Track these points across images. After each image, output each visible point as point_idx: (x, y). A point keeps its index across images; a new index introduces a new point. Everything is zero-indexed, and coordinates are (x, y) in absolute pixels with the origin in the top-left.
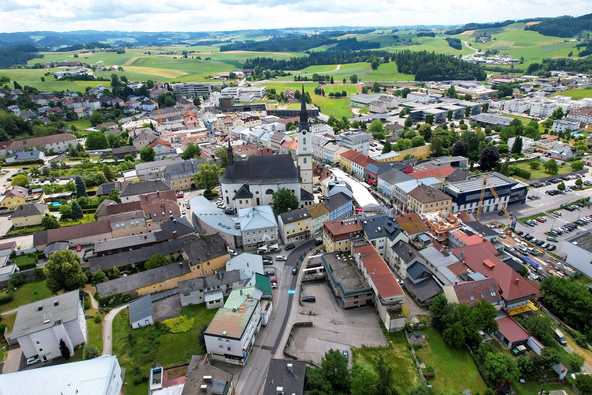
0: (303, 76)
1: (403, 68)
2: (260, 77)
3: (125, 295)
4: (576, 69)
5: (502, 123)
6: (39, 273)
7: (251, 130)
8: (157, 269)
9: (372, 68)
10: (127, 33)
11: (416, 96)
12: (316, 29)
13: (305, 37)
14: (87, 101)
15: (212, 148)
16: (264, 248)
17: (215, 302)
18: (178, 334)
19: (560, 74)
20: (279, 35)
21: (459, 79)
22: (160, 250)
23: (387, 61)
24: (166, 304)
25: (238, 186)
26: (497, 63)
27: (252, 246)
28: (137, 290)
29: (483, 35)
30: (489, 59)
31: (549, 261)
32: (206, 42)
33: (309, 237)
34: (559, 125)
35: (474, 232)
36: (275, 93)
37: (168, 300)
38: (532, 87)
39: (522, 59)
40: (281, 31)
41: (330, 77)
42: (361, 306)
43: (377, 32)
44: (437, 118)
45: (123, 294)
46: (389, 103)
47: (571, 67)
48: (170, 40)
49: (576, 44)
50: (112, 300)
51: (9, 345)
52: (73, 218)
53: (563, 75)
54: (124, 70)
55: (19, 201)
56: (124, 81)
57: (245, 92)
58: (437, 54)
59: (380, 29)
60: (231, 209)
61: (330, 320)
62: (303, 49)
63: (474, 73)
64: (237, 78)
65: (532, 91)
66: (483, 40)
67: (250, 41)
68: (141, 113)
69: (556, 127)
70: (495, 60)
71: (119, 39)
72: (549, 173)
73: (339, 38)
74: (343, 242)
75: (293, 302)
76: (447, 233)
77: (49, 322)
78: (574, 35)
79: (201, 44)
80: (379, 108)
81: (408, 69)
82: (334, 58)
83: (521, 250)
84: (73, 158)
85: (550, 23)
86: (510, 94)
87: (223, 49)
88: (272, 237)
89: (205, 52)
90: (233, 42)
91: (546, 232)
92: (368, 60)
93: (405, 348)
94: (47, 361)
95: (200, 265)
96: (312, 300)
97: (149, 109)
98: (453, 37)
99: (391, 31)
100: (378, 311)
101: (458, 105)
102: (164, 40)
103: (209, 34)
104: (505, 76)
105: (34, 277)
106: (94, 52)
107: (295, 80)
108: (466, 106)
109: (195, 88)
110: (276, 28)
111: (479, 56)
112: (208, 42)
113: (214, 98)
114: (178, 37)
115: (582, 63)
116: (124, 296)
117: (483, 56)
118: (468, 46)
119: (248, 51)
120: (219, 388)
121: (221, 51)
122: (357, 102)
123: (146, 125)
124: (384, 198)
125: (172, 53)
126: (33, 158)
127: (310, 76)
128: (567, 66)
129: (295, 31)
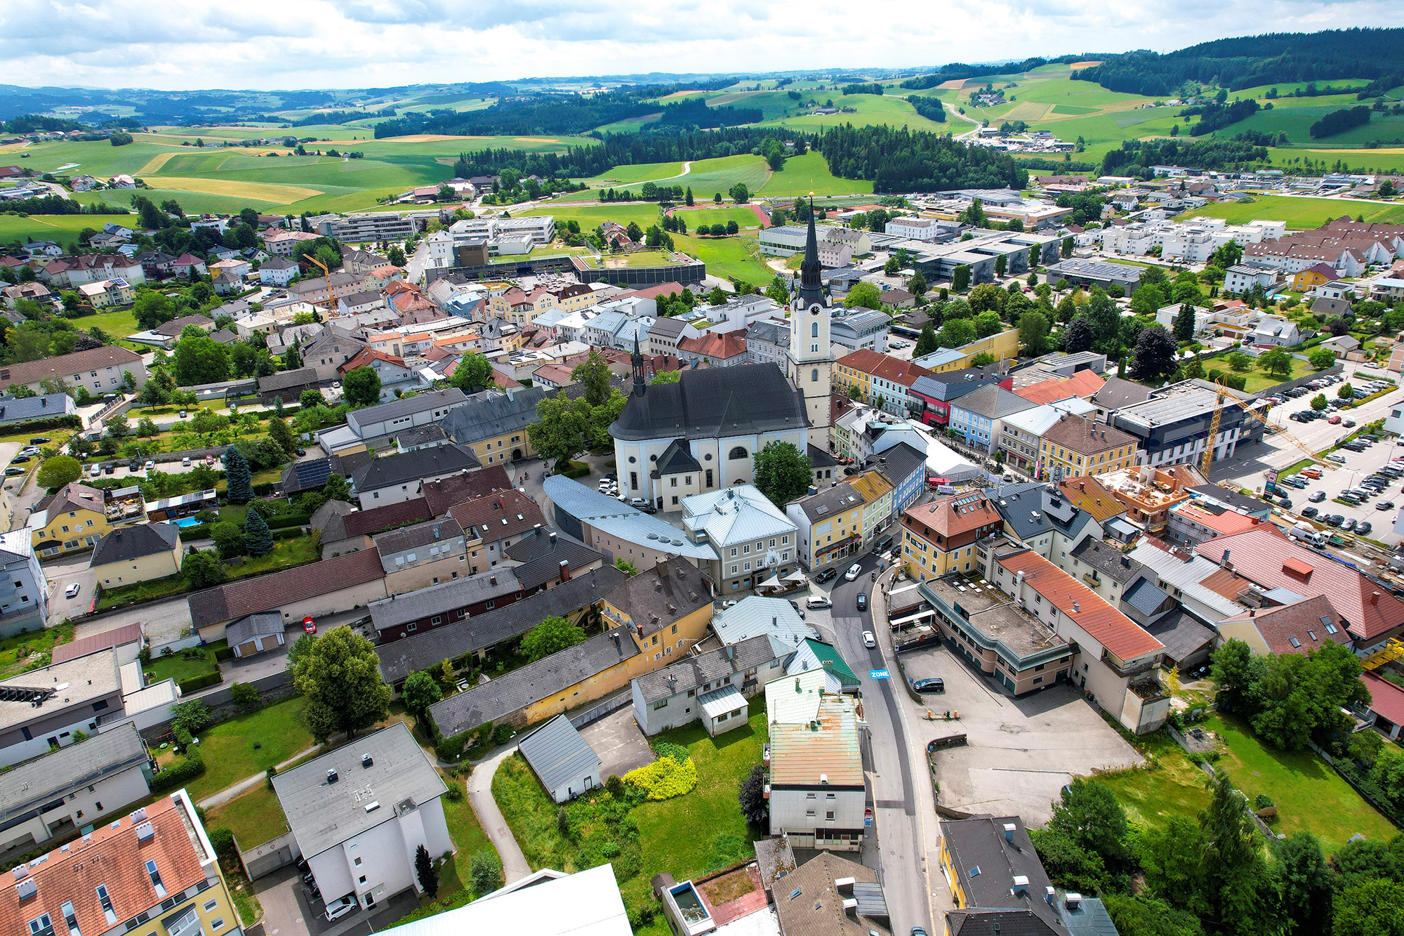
0: (620, 188)
1: (843, 165)
2: (516, 194)
3: (500, 726)
4: (1200, 161)
5: (1120, 278)
6: (243, 696)
7: (586, 318)
8: (563, 653)
9: (768, 167)
10: (109, 92)
11: (908, 228)
12: (596, 81)
13: (577, 100)
14: (108, 265)
15: (513, 363)
16: (773, 582)
17: (729, 716)
18: (670, 801)
19: (1172, 172)
20: (511, 95)
21: (970, 187)
22: (540, 608)
23: (801, 151)
24: (604, 735)
25: (659, 446)
26: (1030, 150)
27: (741, 580)
28: (525, 711)
29: (985, 89)
30: (1010, 142)
31: (1371, 556)
32: (330, 115)
33: (857, 549)
34: (1239, 277)
35: (1225, 506)
36: (577, 231)
37: (603, 724)
38: (1136, 201)
39: (1081, 140)
40: (513, 86)
41: (685, 191)
42: (1047, 687)
43: (743, 84)
44: (977, 273)
45: (495, 725)
46: (853, 244)
47: (1189, 158)
48: (232, 110)
49: (1180, 109)
50: (471, 741)
51: (251, 880)
52: (253, 555)
53: (1176, 174)
54: (149, 185)
55: (90, 523)
56: (174, 213)
57: (506, 230)
58: (914, 131)
59: (748, 79)
60: (643, 500)
61: (997, 726)
62: (581, 127)
63: (1001, 173)
64: (459, 199)
65: (1137, 208)
66: (987, 101)
67: (442, 112)
68: (260, 290)
69: (1234, 283)
70: (1026, 145)
71: (91, 109)
72: (1271, 376)
73: (664, 101)
74: (962, 551)
75: (895, 696)
76: (1165, 514)
77: (378, 807)
78: (1171, 90)
79: (319, 119)
80: (834, 256)
81: (855, 168)
82: (670, 146)
83: (1310, 538)
84: (151, 408)
85: (1121, 64)
86: (1096, 216)
87: (382, 132)
88: (785, 557)
89: (343, 138)
90: (400, 113)
91: (1336, 497)
92: (756, 149)
93: (1185, 764)
94: (374, 906)
95: (658, 634)
96: (936, 688)
97: (278, 281)
98: (922, 94)
99: (774, 83)
100: (1089, 693)
101: (1009, 242)
102: (216, 111)
103: (332, 95)
104: (1064, 177)
105: (231, 707)
106: (36, 141)
107: (603, 201)
108: (1028, 245)
109: (377, 226)
110: (498, 80)
111: (989, 135)
112: (336, 114)
113: (441, 248)
114: (250, 103)
115: (1211, 149)
116: (497, 729)
117: (996, 135)
118: (959, 115)
119: (445, 134)
120: (873, 902)
121: (378, 136)
122: (775, 245)
123: (303, 317)
124: (972, 452)
125: (257, 143)
126: (49, 413)
127: (636, 188)
128: (1182, 155)
129: (547, 87)
